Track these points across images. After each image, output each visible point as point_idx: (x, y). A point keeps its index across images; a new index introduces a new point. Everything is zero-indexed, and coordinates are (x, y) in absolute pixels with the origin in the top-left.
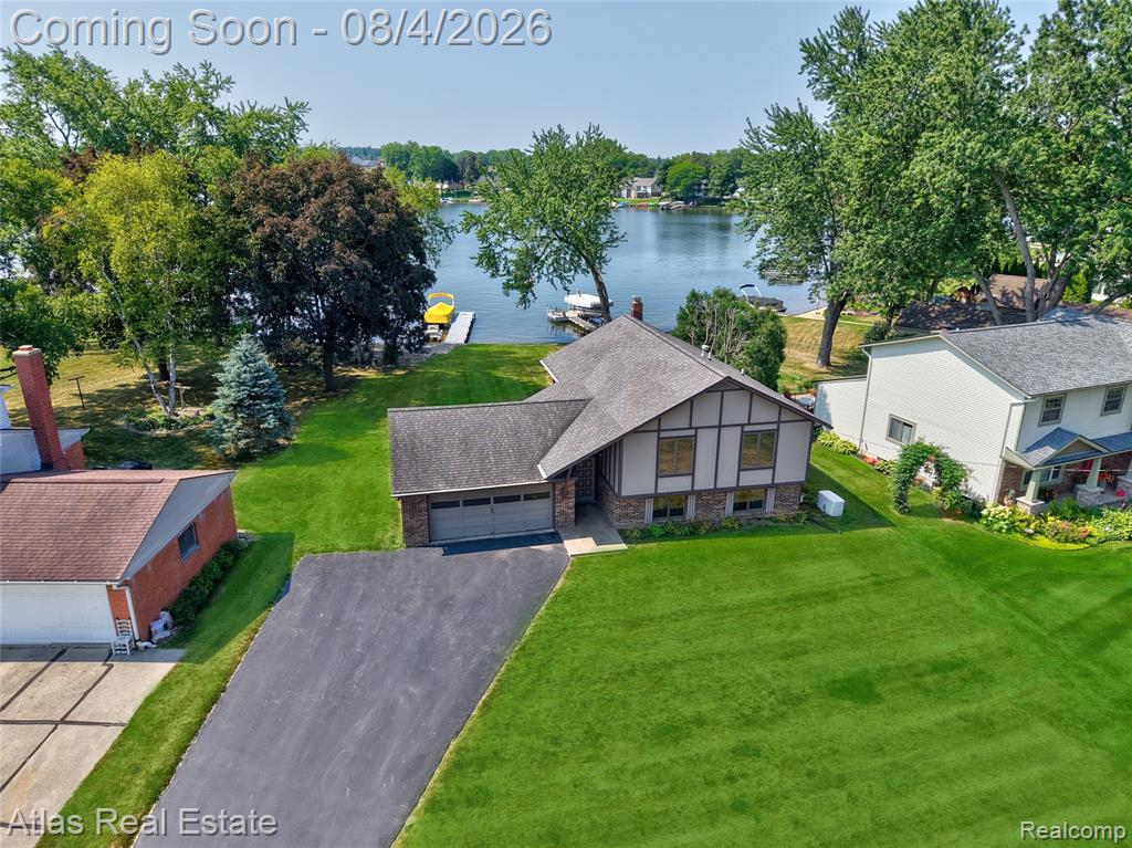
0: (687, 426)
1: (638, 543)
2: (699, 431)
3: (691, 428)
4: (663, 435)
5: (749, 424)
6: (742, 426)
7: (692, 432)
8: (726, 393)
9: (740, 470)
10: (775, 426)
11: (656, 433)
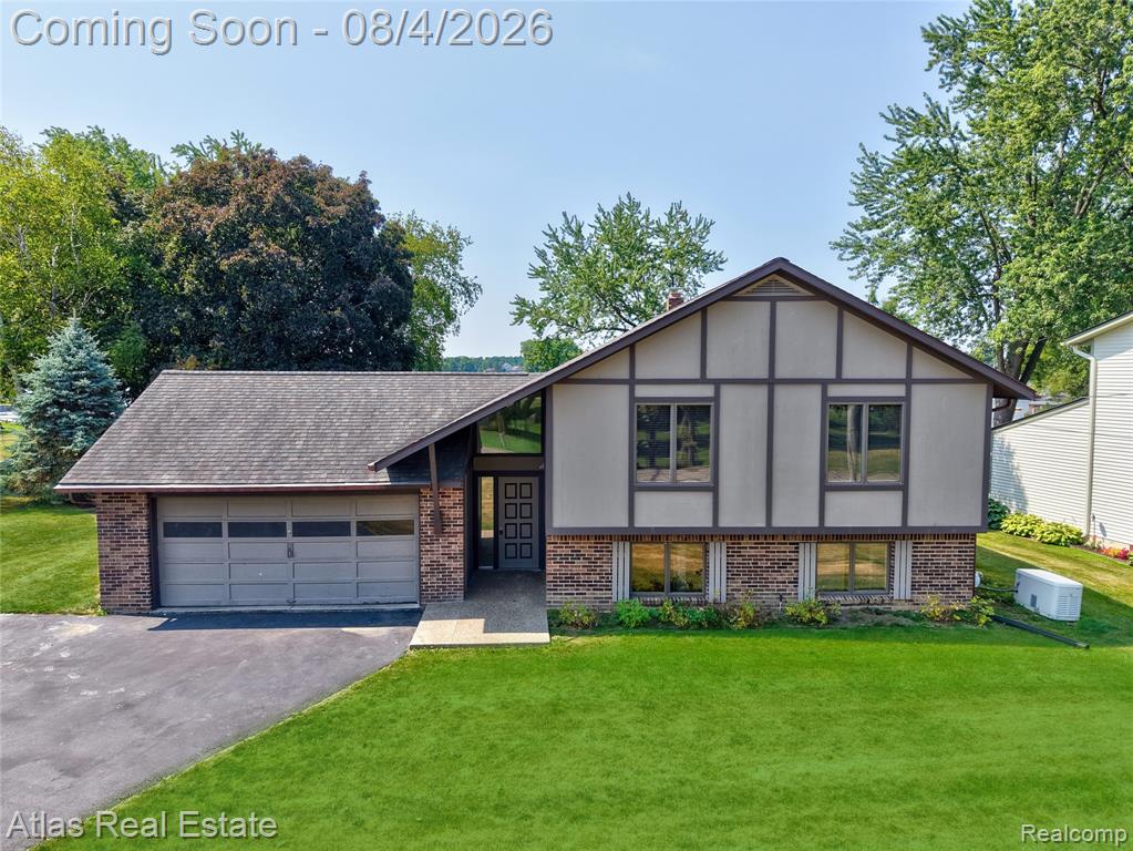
0: (697, 375)
1: (579, 634)
2: (726, 390)
3: (703, 380)
4: (641, 391)
5: (839, 380)
6: (824, 383)
7: (706, 391)
8: (779, 304)
9: (825, 488)
10: (899, 391)
11: (625, 389)
